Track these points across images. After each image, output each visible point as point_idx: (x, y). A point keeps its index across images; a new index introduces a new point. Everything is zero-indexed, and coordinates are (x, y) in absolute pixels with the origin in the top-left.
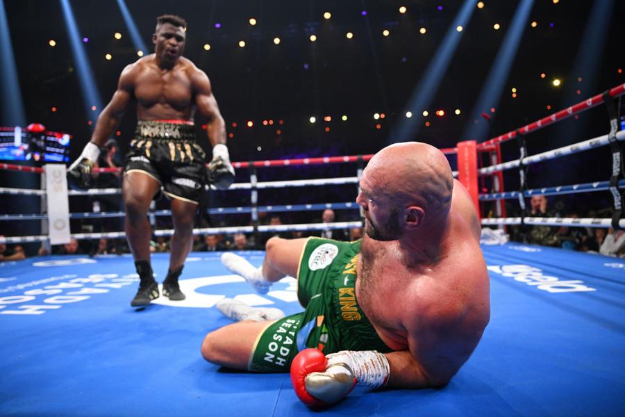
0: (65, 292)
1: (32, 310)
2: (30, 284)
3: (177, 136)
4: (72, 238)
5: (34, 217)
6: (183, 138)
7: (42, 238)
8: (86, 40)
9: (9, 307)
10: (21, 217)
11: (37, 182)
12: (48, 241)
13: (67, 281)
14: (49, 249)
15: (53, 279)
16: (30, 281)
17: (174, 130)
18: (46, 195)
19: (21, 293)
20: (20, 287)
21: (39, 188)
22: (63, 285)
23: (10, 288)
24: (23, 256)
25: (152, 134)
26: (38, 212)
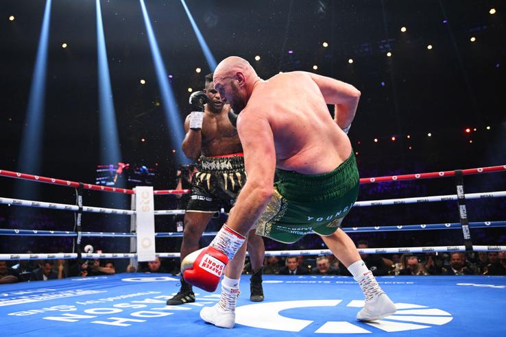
0: (149, 307)
1: (119, 322)
2: (119, 298)
3: (229, 167)
4: (156, 256)
5: (124, 235)
6: (235, 168)
7: (131, 255)
8: (171, 76)
9: (100, 317)
10: (113, 235)
11: (127, 202)
12: (136, 258)
13: (151, 297)
14: (136, 266)
15: (139, 294)
16: (119, 295)
17: (227, 163)
18: (135, 214)
19: (110, 305)
20: (110, 299)
21: (129, 208)
22: (148, 301)
23: (102, 300)
24: (113, 271)
25: (210, 167)
26: (128, 231)
